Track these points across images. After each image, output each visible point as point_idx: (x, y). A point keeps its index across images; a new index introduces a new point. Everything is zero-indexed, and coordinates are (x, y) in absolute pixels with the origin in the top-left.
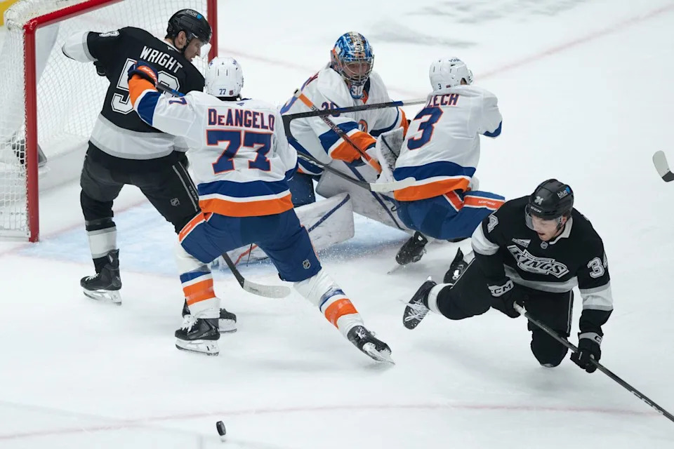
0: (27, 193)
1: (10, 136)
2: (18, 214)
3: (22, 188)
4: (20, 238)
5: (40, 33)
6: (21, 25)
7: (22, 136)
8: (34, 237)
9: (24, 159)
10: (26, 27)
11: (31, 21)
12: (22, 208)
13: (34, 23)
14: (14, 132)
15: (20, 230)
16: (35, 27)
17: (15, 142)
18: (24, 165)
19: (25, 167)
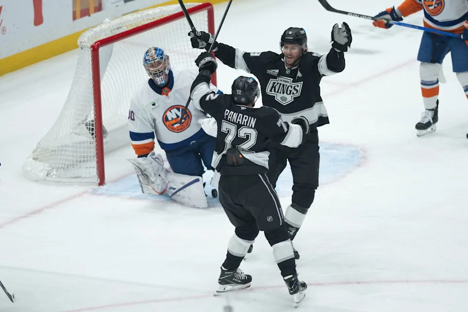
0: (97, 154)
1: (83, 118)
2: (91, 167)
3: (93, 151)
4: (92, 183)
5: (102, 50)
6: (89, 46)
7: (92, 117)
8: (102, 182)
9: (94, 132)
10: (92, 47)
11: (96, 43)
12: (94, 164)
13: (98, 44)
14: (86, 115)
15: (92, 178)
16: (98, 46)
17: (87, 121)
18: (94, 136)
19: (94, 137)
